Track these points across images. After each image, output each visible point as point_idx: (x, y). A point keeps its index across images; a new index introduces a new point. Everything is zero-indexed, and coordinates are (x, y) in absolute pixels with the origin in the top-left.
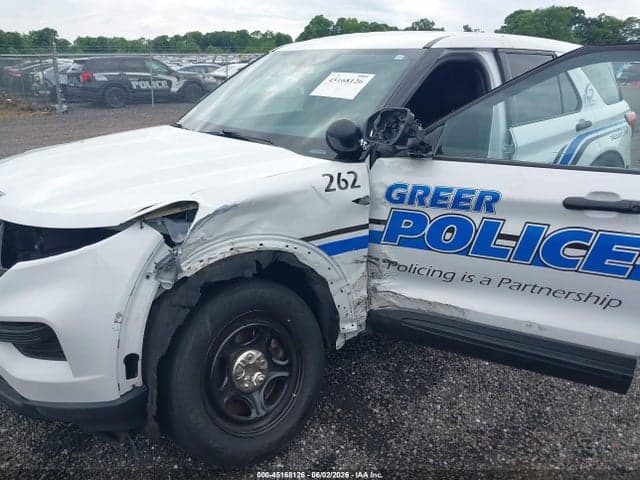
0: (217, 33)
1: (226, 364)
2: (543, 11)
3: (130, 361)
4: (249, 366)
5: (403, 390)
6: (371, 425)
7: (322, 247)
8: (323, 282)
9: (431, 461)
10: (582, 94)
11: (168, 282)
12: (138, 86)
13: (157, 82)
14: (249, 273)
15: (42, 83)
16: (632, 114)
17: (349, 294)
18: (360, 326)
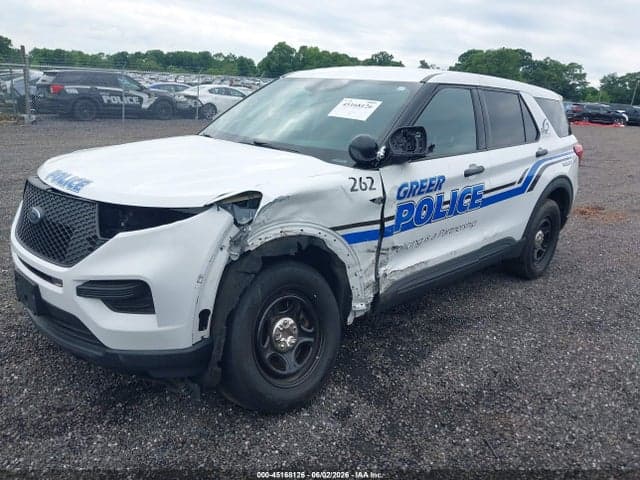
0: (178, 53)
1: (268, 326)
2: (494, 52)
3: (204, 314)
4: (285, 331)
5: (399, 362)
6: (377, 387)
7: (344, 236)
8: (343, 265)
9: (428, 412)
10: (540, 127)
11: (236, 254)
12: (109, 101)
13: (128, 98)
14: (292, 252)
15: (9, 92)
16: (580, 147)
17: (361, 277)
18: (367, 305)
